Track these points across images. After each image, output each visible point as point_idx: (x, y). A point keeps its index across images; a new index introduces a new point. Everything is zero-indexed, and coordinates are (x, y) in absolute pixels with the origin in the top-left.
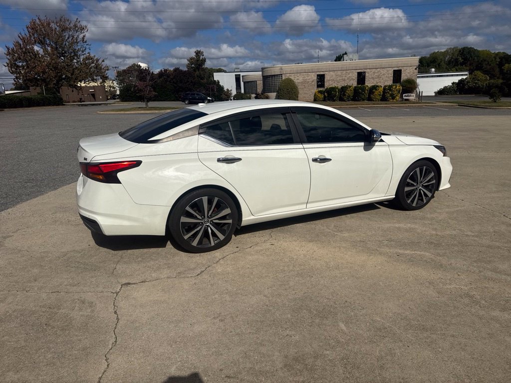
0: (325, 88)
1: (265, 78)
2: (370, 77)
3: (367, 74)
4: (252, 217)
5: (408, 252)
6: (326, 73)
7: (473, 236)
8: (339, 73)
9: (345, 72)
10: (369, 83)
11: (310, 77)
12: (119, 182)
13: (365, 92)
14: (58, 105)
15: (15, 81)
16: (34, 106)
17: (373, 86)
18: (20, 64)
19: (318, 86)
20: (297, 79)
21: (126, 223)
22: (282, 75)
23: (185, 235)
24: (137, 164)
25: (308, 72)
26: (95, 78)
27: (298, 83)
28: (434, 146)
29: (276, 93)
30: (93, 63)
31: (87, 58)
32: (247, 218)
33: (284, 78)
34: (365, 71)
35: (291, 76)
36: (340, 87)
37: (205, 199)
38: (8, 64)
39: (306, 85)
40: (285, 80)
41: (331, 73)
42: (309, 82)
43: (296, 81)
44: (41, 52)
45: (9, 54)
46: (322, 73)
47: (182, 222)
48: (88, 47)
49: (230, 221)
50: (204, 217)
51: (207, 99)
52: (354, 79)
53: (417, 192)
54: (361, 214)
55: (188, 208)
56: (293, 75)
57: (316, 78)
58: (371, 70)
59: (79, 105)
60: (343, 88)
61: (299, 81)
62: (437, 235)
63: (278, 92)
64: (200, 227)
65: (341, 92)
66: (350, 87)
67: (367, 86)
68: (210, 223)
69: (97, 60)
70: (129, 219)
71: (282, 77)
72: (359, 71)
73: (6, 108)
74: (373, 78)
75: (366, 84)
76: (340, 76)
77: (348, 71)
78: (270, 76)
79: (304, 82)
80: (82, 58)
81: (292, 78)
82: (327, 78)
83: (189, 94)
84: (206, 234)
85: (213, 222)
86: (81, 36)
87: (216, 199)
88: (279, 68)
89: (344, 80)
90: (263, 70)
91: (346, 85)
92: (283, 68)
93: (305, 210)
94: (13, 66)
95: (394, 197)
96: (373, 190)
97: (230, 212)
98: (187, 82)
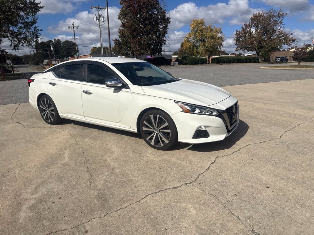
14: (255, 62)
15: (236, 49)
16: (240, 63)
18: (242, 39)
23: (42, 113)
26: (282, 45)
28: (175, 101)
31: (280, 34)
37: (45, 100)
38: (235, 40)
44: (254, 32)
45: (237, 34)
47: (40, 107)
49: (54, 113)
55: (41, 102)
64: (46, 112)
69: (287, 35)
73: (224, 63)
80: (278, 33)
87: (49, 101)
93: (84, 120)
94: (238, 40)
95: (136, 131)
96: (121, 121)
97: (53, 109)
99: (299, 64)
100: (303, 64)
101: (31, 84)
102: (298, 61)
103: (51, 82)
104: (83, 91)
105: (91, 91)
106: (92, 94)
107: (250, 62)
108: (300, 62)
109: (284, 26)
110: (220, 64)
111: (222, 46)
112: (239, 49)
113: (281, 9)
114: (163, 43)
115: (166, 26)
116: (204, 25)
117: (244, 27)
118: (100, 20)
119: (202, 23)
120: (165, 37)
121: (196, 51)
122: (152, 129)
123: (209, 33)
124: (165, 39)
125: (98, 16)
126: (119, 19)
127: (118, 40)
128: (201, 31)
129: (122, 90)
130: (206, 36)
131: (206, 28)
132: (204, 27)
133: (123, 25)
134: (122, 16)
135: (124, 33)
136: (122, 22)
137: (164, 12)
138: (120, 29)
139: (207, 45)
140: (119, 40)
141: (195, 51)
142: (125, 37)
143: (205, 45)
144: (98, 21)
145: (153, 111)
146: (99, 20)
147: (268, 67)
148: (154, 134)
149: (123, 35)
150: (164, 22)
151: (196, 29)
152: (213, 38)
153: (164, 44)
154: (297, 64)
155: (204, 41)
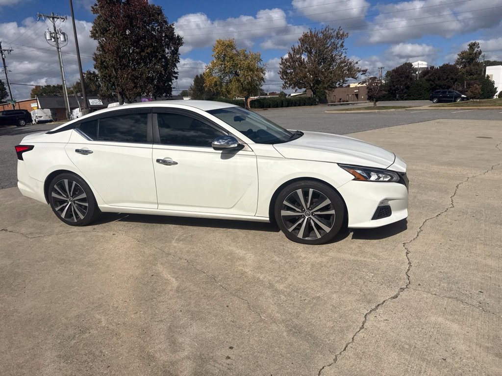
12: (23, 160)
14: (312, 105)
15: (284, 85)
16: (291, 106)
18: (290, 71)
26: (346, 79)
28: (338, 164)
30: (347, 66)
31: (342, 62)
32: (102, 205)
37: (66, 182)
38: (280, 72)
44: (306, 59)
45: (282, 63)
47: (53, 197)
48: (345, 51)
49: (87, 204)
50: (68, 196)
51: (460, 96)
55: (56, 187)
64: (66, 204)
68: (74, 203)
69: (350, 64)
73: (270, 107)
80: (339, 61)
83: (439, 92)
84: (70, 210)
86: (340, 43)
87: (74, 183)
93: (158, 210)
94: (284, 73)
95: (268, 219)
96: (236, 206)
97: (86, 196)
98: (447, 78)
99: (375, 104)
101: (24, 155)
102: (373, 100)
103: (79, 148)
104: (158, 161)
105: (174, 160)
106: (177, 163)
107: (304, 105)
109: (347, 51)
110: (264, 110)
111: (264, 82)
112: (288, 85)
113: (340, 27)
114: (174, 77)
115: (177, 50)
116: (235, 49)
117: (292, 52)
118: (58, 38)
119: (230, 46)
120: (176, 67)
121: (226, 89)
122: (299, 212)
123: (243, 62)
124: (176, 70)
125: (53, 31)
126: (92, 37)
127: (92, 72)
128: (231, 58)
129: (238, 153)
130: (239, 66)
131: (238, 54)
132: (234, 52)
133: (102, 47)
134: (97, 32)
135: (104, 61)
136: (100, 43)
137: (171, 28)
138: (95, 54)
139: (242, 80)
140: (94, 72)
141: (224, 90)
142: (106, 68)
143: (239, 81)
144: (53, 40)
145: (302, 183)
146: (56, 39)
147: (334, 110)
148: (304, 220)
149: (102, 63)
150: (173, 44)
151: (222, 55)
152: (250, 69)
153: (175, 79)
154: (371, 104)
155: (237, 74)
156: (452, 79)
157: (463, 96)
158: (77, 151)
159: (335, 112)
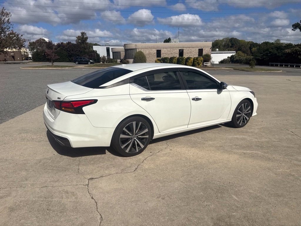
0: (161, 58)
1: (126, 50)
2: (186, 52)
3: (184, 51)
4: (159, 134)
5: (248, 152)
6: (162, 49)
7: (277, 141)
8: (169, 49)
9: (172, 49)
10: (185, 56)
11: (152, 51)
12: (83, 113)
13: (183, 61)
17: (188, 58)
19: (157, 57)
20: (146, 52)
21: (87, 139)
22: (136, 49)
23: (122, 146)
24: (95, 101)
25: (151, 48)
27: (146, 54)
28: (250, 92)
29: (133, 60)
30: (15, 37)
31: (11, 34)
32: (157, 134)
33: (137, 51)
34: (183, 49)
35: (141, 50)
36: (169, 58)
37: (134, 123)
39: (151, 56)
40: (139, 52)
41: (165, 49)
42: (152, 54)
43: (145, 53)
46: (159, 49)
47: (121, 138)
48: (11, 26)
49: (147, 136)
50: (133, 134)
51: (90, 61)
52: (177, 53)
53: (242, 117)
54: (212, 131)
55: (124, 129)
56: (143, 49)
57: (156, 52)
58: (186, 48)
59: (5, 63)
60: (171, 58)
61: (146, 53)
62: (259, 141)
63: (134, 59)
64: (131, 140)
65: (170, 61)
66: (175, 57)
67: (184, 57)
68: (136, 138)
69: (18, 35)
70: (89, 136)
71: (136, 50)
72: (180, 49)
74: (188, 53)
75: (184, 56)
76: (170, 51)
77: (174, 49)
78: (129, 49)
79: (149, 54)
80: (7, 33)
81: (142, 51)
82: (162, 52)
84: (134, 145)
85: (138, 137)
86: (7, 19)
87: (140, 123)
88: (135, 45)
89: (172, 54)
90: (125, 45)
91: (173, 56)
92: (137, 45)
93: (187, 128)
95: (231, 120)
98: (77, 50)
99: (52, 64)
100: (56, 64)
101: (84, 109)
102: (51, 62)
104: (193, 99)
105: (199, 97)
106: (201, 99)
108: (53, 62)
109: (13, 26)
113: (4, 8)
129: (223, 90)
156: (79, 51)
157: (91, 61)
158: (143, 99)
159: (28, 68)
